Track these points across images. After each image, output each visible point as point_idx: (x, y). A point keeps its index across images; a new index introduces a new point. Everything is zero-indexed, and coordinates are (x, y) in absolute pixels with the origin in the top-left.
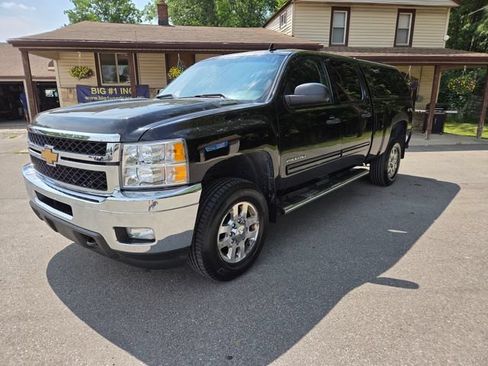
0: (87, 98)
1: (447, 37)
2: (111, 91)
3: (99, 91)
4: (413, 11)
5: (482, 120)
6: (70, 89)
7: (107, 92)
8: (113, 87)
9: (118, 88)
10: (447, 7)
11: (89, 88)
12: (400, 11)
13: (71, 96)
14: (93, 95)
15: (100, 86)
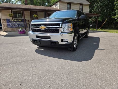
0: (9, 22)
1: (89, 11)
2: (16, 20)
3: (13, 20)
4: (83, 5)
5: (97, 28)
6: (4, 20)
7: (15, 21)
8: (17, 19)
9: (18, 20)
10: (89, 4)
11: (10, 20)
12: (80, 5)
13: (5, 22)
14: (11, 21)
15: (13, 19)
